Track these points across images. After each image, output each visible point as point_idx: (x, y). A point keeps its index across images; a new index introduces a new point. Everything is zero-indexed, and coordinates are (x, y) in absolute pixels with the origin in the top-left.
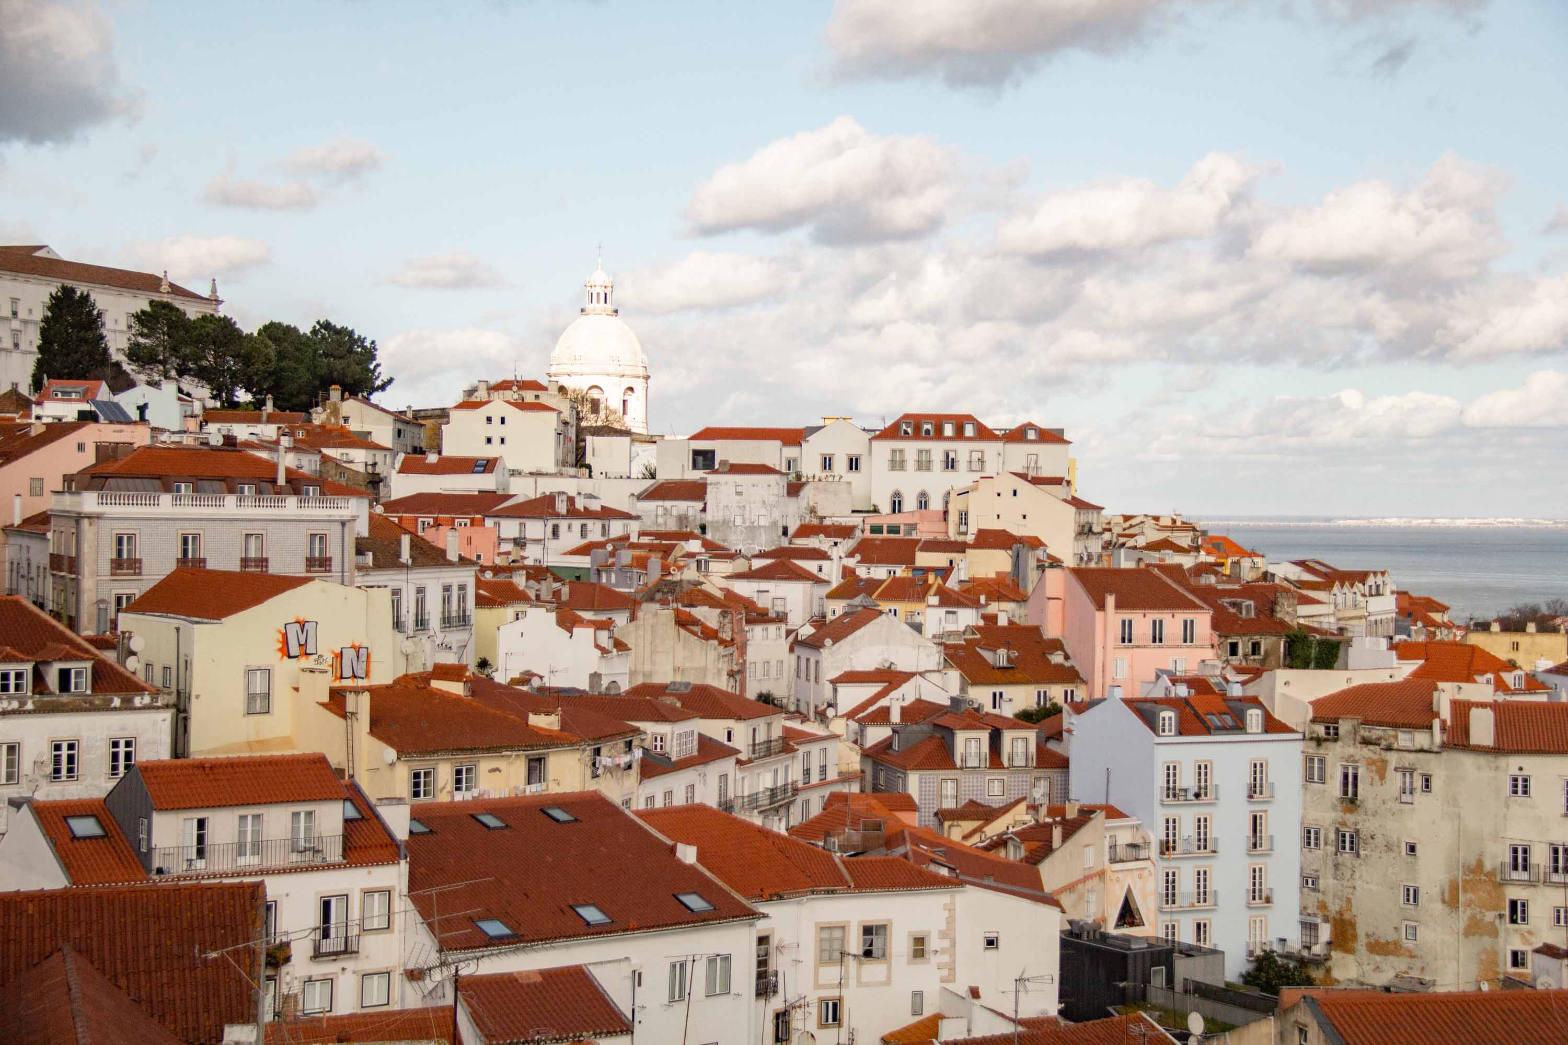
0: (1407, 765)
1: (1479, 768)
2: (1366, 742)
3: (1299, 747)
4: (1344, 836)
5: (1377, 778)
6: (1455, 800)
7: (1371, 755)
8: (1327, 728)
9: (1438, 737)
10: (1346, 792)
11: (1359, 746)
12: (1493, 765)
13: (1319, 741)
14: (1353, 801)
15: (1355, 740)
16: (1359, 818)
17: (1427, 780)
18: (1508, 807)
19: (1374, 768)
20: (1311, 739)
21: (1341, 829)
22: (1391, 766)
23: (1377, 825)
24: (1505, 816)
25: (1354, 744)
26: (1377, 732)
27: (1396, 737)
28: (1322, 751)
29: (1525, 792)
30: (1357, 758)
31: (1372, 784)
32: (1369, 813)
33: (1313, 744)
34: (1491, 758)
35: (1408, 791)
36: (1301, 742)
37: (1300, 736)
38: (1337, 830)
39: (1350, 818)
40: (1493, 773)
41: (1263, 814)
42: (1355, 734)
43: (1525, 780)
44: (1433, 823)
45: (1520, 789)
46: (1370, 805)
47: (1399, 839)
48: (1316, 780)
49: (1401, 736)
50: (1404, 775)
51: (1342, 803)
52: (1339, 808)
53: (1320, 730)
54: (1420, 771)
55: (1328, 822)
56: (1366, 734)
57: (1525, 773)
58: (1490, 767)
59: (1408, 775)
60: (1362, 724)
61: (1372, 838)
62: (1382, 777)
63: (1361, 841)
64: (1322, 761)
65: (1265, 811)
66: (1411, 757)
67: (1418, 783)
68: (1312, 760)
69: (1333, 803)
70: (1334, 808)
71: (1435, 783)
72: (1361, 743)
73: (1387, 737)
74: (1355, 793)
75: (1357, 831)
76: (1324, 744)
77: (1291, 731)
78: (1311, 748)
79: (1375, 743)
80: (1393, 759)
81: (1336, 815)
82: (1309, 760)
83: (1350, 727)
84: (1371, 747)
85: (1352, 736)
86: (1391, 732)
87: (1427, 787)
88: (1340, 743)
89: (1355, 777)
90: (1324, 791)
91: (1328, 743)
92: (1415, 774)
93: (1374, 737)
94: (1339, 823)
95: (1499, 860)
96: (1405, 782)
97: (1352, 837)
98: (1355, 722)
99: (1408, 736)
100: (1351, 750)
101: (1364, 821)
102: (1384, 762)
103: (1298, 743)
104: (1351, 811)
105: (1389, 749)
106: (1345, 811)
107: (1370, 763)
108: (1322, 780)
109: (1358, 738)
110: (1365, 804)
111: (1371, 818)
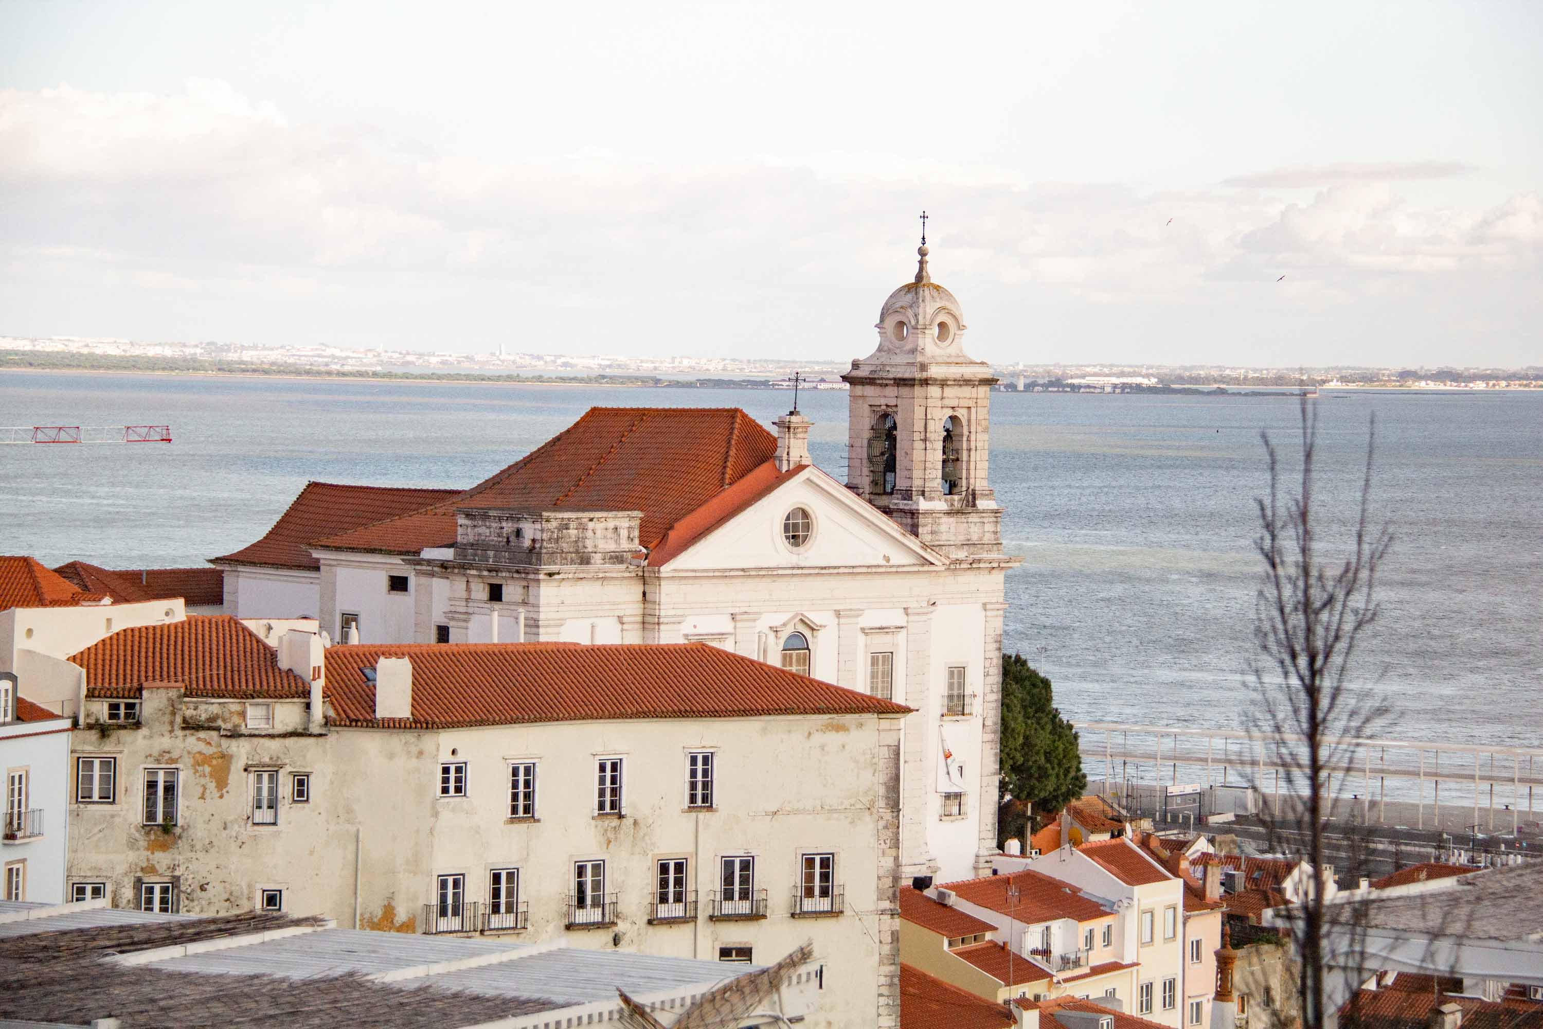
0: (266, 760)
1: (391, 756)
2: (191, 726)
3: (63, 742)
4: (150, 891)
5: (212, 786)
6: (349, 811)
7: (202, 747)
8: (114, 707)
9: (319, 708)
10: (151, 815)
11: (180, 733)
12: (414, 750)
13: (103, 731)
14: (168, 828)
15: (172, 723)
16: (180, 858)
17: (301, 783)
18: (436, 814)
19: (207, 769)
20: (90, 727)
21: (146, 880)
22: (237, 766)
23: (212, 866)
24: (431, 831)
25: (171, 731)
26: (207, 708)
27: (243, 714)
28: (109, 747)
29: (458, 790)
30: (175, 755)
31: (202, 797)
32: (199, 846)
33: (93, 735)
34: (409, 737)
35: (265, 804)
36: (70, 733)
37: (67, 724)
38: (139, 881)
39: (162, 859)
40: (414, 762)
41: (20, 866)
42: (173, 713)
43: (459, 770)
44: (311, 853)
45: (452, 785)
46: (200, 832)
47: (250, 886)
48: (96, 797)
49: (251, 711)
50: (260, 777)
51: (148, 833)
52: (142, 843)
53: (101, 709)
54: (289, 769)
55: (120, 869)
56: (189, 713)
57: (460, 758)
58: (409, 752)
59: (265, 776)
60: (186, 695)
61: (202, 888)
62: (222, 783)
63: (182, 896)
64: (109, 764)
65: (23, 861)
66: (275, 745)
67: (286, 788)
68: (89, 765)
69: (130, 836)
70: (132, 844)
71: (315, 787)
72: (183, 729)
73: (227, 715)
74: (170, 815)
75: (175, 881)
76: (116, 735)
77: (50, 716)
78: (89, 743)
79: (209, 725)
80: (241, 751)
81: (139, 856)
82: (82, 764)
83: (165, 701)
84: (202, 734)
85: (167, 718)
86: (233, 705)
87: (301, 793)
88: (144, 731)
89: (170, 789)
90: (113, 816)
91: (122, 733)
92: (282, 773)
93: (204, 717)
94: (142, 869)
95: (421, 903)
96: (259, 790)
97: (165, 890)
98: (173, 694)
99: (260, 712)
100: (166, 742)
101: (189, 860)
102: (226, 758)
103: (64, 735)
104: (164, 847)
105: (235, 735)
106: (153, 847)
107: (200, 760)
108: (108, 797)
109: (179, 719)
110: (191, 831)
111: (200, 855)
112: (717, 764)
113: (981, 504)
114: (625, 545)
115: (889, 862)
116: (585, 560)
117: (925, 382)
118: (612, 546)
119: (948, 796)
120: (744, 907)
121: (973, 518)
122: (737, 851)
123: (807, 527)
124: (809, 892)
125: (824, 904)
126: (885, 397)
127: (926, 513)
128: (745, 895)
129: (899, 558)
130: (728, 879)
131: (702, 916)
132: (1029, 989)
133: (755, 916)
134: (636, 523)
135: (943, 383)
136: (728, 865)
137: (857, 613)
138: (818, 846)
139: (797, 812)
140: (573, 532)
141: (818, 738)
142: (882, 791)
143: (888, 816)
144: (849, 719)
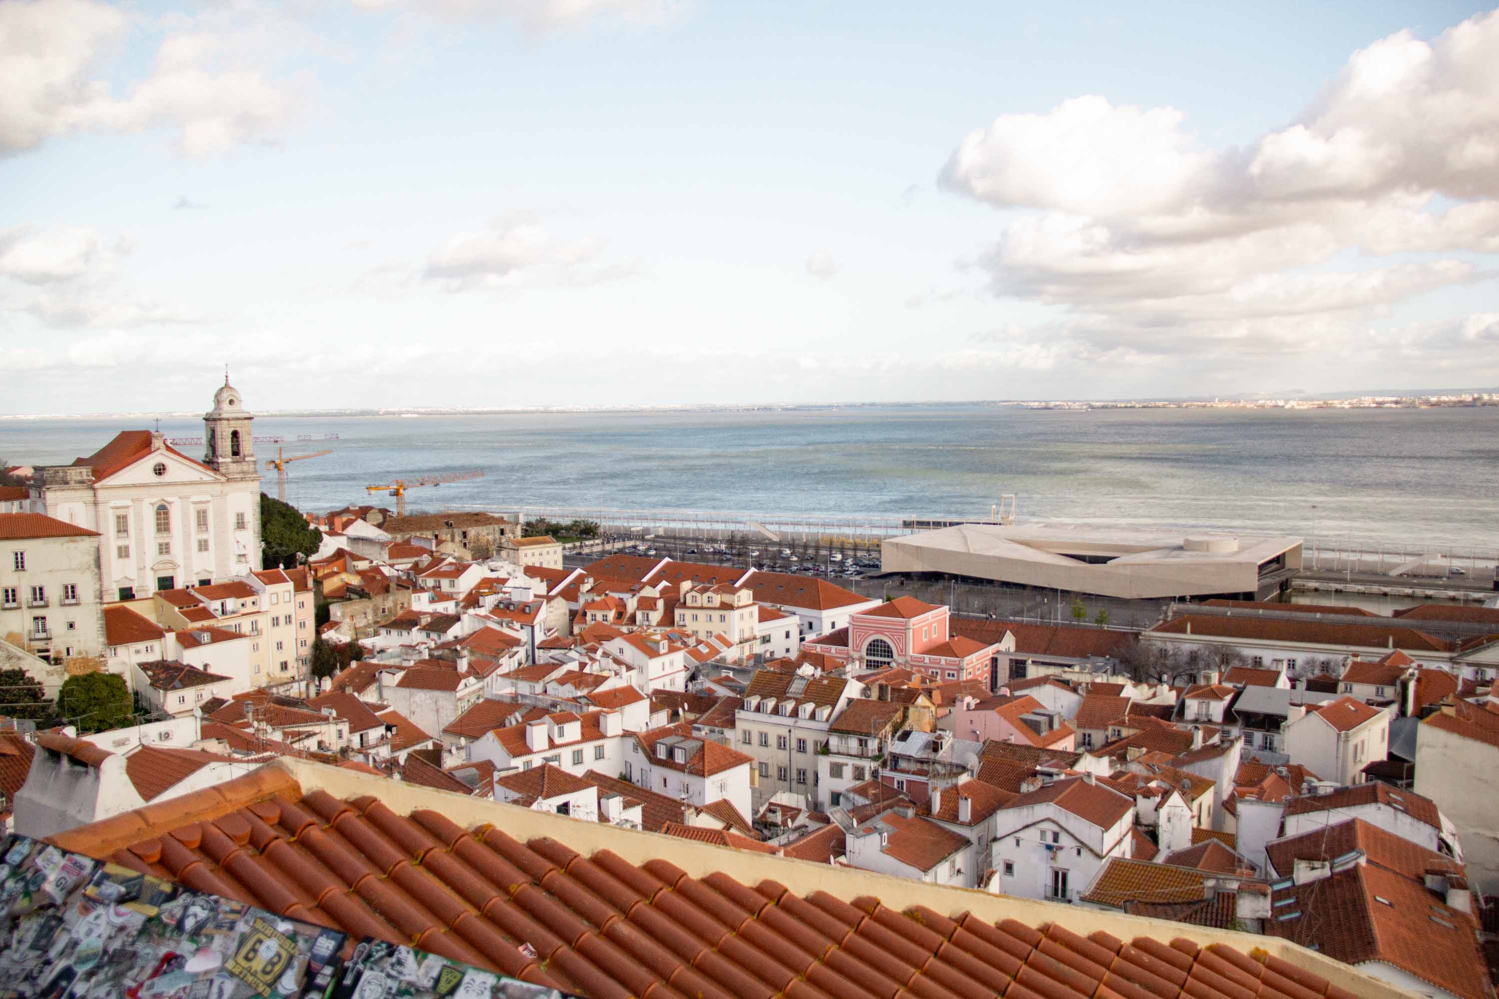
112: (25, 555)
113: (247, 459)
114: (85, 478)
115: (98, 586)
116: (67, 483)
117: (220, 419)
118: (79, 478)
119: (240, 556)
120: (42, 603)
121: (244, 464)
122: (37, 585)
123: (164, 469)
124: (67, 597)
125: (73, 601)
126: (211, 424)
127: (222, 463)
128: (41, 599)
129: (206, 478)
130: (35, 593)
131: (24, 606)
132: (206, 623)
133: (46, 606)
134: (90, 470)
135: (228, 420)
136: (34, 589)
137: (188, 497)
138: (69, 582)
139: (59, 570)
140: (61, 474)
141: (65, 545)
142: (93, 562)
143: (96, 571)
144: (78, 538)
